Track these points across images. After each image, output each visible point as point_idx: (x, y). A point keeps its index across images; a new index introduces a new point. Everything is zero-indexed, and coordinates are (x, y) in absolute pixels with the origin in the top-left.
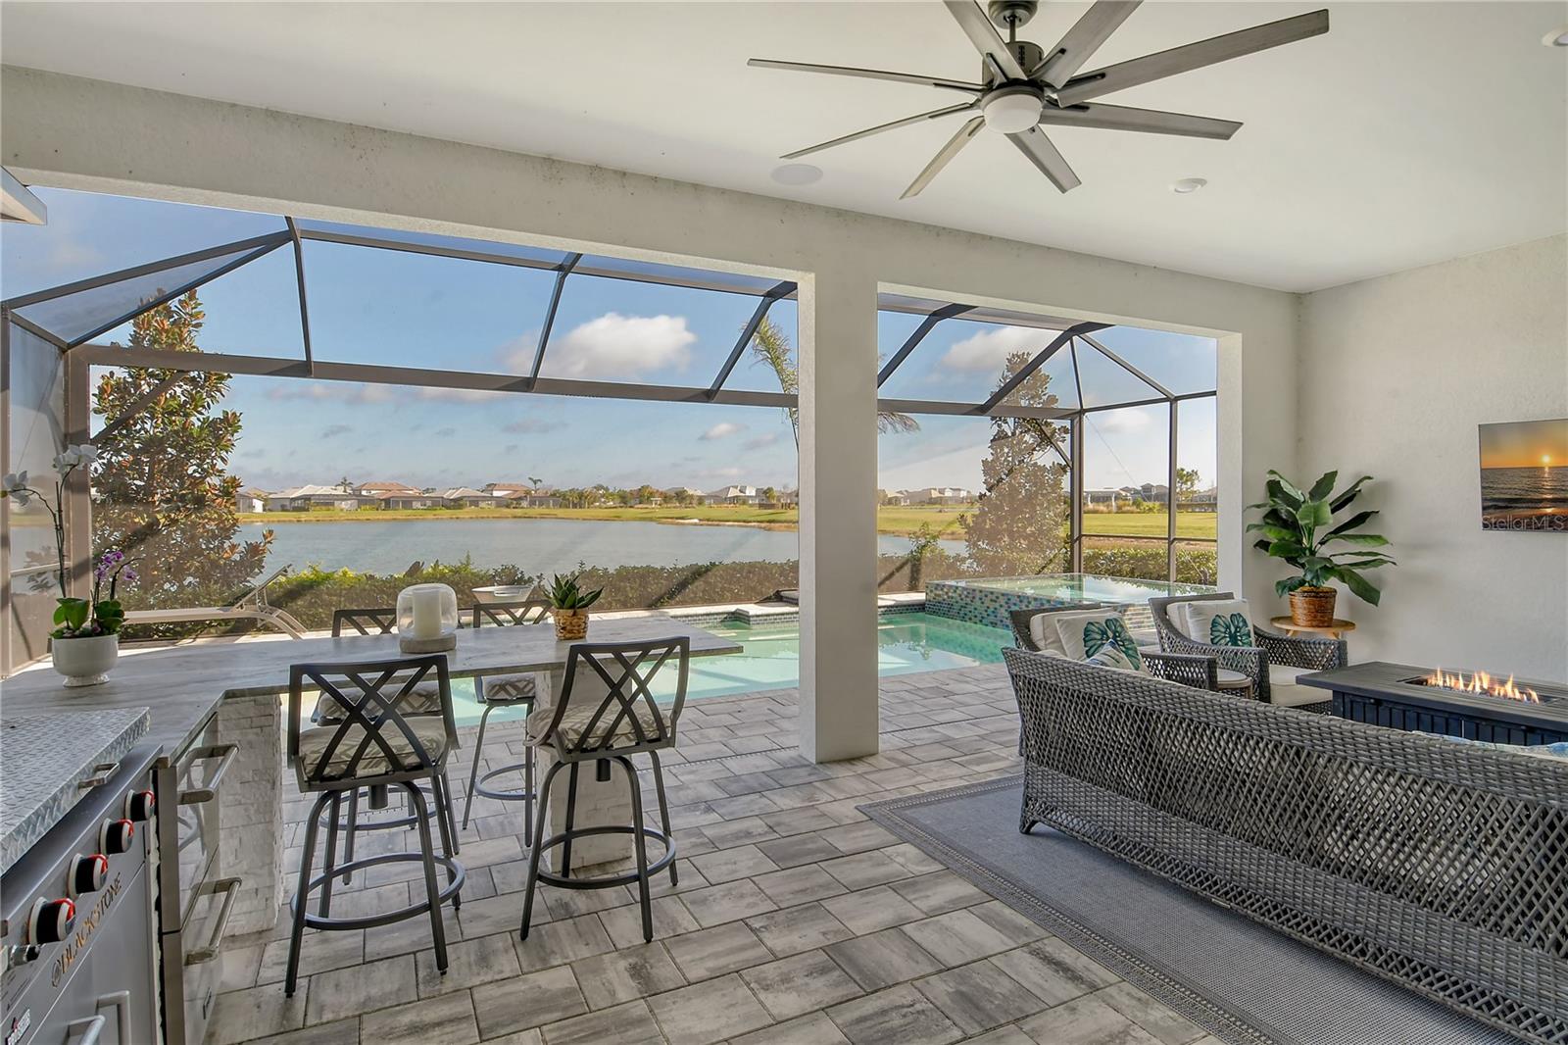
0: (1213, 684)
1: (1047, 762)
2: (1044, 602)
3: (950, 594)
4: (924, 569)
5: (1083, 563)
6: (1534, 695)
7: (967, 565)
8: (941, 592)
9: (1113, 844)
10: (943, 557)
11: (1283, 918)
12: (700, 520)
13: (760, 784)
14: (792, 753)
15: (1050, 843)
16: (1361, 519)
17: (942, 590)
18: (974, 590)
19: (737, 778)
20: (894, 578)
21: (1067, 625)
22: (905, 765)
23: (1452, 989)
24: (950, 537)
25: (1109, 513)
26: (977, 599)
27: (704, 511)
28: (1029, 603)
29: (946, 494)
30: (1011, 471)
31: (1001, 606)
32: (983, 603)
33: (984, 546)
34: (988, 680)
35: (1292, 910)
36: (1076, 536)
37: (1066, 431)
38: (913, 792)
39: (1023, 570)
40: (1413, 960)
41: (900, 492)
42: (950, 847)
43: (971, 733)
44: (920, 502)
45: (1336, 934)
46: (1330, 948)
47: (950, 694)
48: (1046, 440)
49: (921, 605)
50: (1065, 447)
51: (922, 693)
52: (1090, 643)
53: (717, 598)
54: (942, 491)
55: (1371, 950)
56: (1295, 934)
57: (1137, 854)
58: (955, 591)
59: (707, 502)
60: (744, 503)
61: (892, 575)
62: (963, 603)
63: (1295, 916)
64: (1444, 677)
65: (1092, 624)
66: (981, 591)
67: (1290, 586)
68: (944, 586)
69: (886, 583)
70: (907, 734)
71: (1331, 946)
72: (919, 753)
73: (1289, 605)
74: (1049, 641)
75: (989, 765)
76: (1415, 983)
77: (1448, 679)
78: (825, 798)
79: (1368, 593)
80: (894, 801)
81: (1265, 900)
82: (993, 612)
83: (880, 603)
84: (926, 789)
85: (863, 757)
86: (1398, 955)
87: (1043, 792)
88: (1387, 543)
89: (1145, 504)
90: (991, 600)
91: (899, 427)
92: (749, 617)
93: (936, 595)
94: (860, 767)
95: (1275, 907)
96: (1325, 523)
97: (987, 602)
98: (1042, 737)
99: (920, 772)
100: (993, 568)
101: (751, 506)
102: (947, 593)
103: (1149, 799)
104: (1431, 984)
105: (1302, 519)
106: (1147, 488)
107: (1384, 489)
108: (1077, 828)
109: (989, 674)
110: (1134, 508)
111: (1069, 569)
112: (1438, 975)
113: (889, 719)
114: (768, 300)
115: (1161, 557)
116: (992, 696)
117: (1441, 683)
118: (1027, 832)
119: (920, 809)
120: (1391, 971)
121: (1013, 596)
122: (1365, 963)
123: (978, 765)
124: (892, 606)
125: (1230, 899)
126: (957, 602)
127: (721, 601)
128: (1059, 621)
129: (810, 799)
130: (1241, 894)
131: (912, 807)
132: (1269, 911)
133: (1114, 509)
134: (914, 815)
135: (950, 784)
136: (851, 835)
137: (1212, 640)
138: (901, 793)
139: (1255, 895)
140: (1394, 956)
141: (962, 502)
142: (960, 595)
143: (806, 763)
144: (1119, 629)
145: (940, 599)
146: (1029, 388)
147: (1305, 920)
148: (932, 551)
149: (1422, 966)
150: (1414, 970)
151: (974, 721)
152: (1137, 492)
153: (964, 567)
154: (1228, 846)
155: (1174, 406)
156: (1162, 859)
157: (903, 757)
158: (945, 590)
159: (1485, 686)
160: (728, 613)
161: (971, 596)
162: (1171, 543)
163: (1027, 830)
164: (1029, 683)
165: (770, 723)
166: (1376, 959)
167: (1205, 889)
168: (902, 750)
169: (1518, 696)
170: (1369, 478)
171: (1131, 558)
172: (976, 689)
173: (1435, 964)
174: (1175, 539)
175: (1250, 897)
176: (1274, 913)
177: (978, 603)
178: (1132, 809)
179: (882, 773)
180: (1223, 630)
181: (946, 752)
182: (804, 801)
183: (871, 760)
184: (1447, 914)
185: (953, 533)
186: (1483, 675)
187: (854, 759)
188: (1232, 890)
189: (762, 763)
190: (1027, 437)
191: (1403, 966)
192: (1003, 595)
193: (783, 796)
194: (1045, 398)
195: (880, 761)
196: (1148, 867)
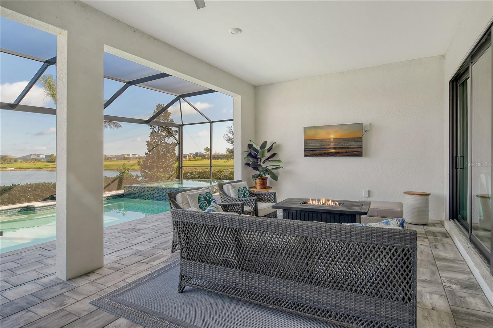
0: (243, 212)
1: (192, 259)
2: (172, 189)
3: (135, 190)
4: (124, 181)
5: (183, 176)
6: (337, 203)
7: (141, 179)
8: (131, 189)
9: (223, 290)
10: (131, 176)
11: (298, 308)
12: (15, 168)
13: (28, 303)
14: (52, 277)
15: (192, 294)
16: (274, 155)
17: (131, 188)
18: (145, 187)
19: (11, 302)
20: (110, 186)
21: (192, 196)
22: (117, 270)
23: (365, 324)
24: (132, 170)
25: (186, 161)
26: (146, 191)
27: (18, 165)
28: (167, 190)
29: (130, 156)
30: (158, 145)
31: (156, 192)
32: (148, 192)
33: (147, 172)
34: (154, 221)
35: (301, 304)
36: (180, 167)
37: (177, 132)
38: (123, 284)
39: (162, 179)
40: (350, 315)
41: (112, 156)
42: (145, 312)
43: (149, 247)
44: (120, 159)
45: (319, 310)
46: (317, 317)
47: (137, 230)
48: (170, 134)
49: (122, 195)
50: (177, 137)
51: (125, 232)
52: (201, 202)
53: (16, 200)
54: (129, 155)
55: (334, 314)
56: (303, 314)
57: (234, 292)
58: (137, 188)
59: (19, 161)
60: (39, 161)
61: (109, 184)
62: (140, 193)
63: (302, 306)
64: (312, 201)
65: (201, 195)
66: (147, 188)
67: (255, 177)
68: (132, 187)
69: (107, 187)
70: (118, 253)
71: (318, 316)
72: (124, 262)
73: (255, 183)
74: (184, 203)
75: (159, 260)
76: (351, 325)
77: (313, 201)
78: (71, 301)
79: (275, 178)
80: (112, 293)
81: (290, 302)
82: (152, 195)
83: (104, 196)
84: (129, 281)
85: (94, 271)
86: (344, 314)
87: (189, 272)
88: (282, 162)
89: (197, 158)
90: (152, 191)
91: (113, 126)
92: (35, 208)
93: (129, 190)
94: (93, 277)
95: (294, 304)
96: (265, 157)
97: (150, 191)
98: (189, 248)
99: (126, 272)
100: (151, 179)
101: (43, 162)
102: (133, 189)
103: (239, 268)
104: (357, 324)
105: (259, 155)
106: (197, 153)
107: (279, 146)
108: (200, 284)
109: (154, 219)
110: (194, 159)
111: (178, 177)
112: (359, 319)
113: (109, 247)
114: (46, 64)
115: (208, 172)
116: (156, 228)
117: (311, 203)
118: (182, 292)
119: (127, 293)
120: (342, 321)
121: (160, 188)
122: (331, 320)
123: (154, 261)
124: (109, 197)
125: (275, 304)
126: (137, 192)
127: (19, 201)
128: (188, 195)
129: (61, 305)
130: (279, 301)
131: (122, 294)
132: (292, 306)
133: (188, 159)
134: (124, 298)
135: (142, 275)
136: (87, 323)
137: (238, 196)
138: (116, 286)
139: (286, 300)
140: (342, 315)
141: (136, 159)
142: (139, 190)
143: (60, 281)
144: (210, 196)
145: (131, 192)
146: (164, 116)
147: (307, 307)
148: (127, 174)
149: (353, 317)
150: (350, 319)
151: (150, 240)
152: (194, 155)
153: (140, 179)
154: (274, 282)
155: (211, 124)
156: (245, 292)
157: (117, 266)
158: (133, 188)
159: (324, 203)
160: (23, 207)
161: (143, 189)
162: (211, 167)
163: (182, 291)
164: (184, 224)
165: (40, 262)
166: (336, 317)
167: (264, 302)
168: (116, 262)
169: (333, 204)
170: (275, 143)
171: (198, 173)
172: (149, 226)
173: (358, 315)
174: (212, 166)
175: (283, 302)
176: (294, 307)
177: (146, 192)
178: (231, 273)
179: (106, 277)
180: (241, 193)
181: (139, 258)
182: (57, 307)
183: (99, 271)
184: (362, 294)
185: (133, 169)
186: (323, 199)
187: (89, 273)
188: (276, 300)
189: (31, 288)
190: (163, 133)
191: (346, 318)
192: (156, 188)
193: (43, 307)
194: (169, 120)
195: (105, 271)
196: (239, 297)
